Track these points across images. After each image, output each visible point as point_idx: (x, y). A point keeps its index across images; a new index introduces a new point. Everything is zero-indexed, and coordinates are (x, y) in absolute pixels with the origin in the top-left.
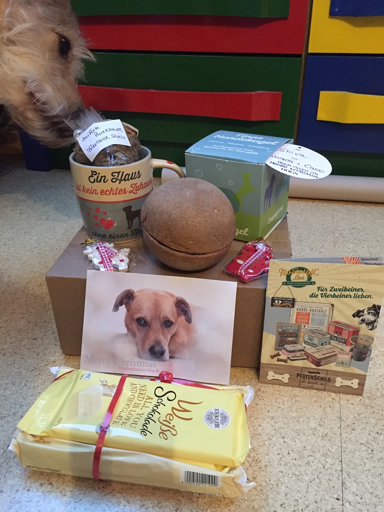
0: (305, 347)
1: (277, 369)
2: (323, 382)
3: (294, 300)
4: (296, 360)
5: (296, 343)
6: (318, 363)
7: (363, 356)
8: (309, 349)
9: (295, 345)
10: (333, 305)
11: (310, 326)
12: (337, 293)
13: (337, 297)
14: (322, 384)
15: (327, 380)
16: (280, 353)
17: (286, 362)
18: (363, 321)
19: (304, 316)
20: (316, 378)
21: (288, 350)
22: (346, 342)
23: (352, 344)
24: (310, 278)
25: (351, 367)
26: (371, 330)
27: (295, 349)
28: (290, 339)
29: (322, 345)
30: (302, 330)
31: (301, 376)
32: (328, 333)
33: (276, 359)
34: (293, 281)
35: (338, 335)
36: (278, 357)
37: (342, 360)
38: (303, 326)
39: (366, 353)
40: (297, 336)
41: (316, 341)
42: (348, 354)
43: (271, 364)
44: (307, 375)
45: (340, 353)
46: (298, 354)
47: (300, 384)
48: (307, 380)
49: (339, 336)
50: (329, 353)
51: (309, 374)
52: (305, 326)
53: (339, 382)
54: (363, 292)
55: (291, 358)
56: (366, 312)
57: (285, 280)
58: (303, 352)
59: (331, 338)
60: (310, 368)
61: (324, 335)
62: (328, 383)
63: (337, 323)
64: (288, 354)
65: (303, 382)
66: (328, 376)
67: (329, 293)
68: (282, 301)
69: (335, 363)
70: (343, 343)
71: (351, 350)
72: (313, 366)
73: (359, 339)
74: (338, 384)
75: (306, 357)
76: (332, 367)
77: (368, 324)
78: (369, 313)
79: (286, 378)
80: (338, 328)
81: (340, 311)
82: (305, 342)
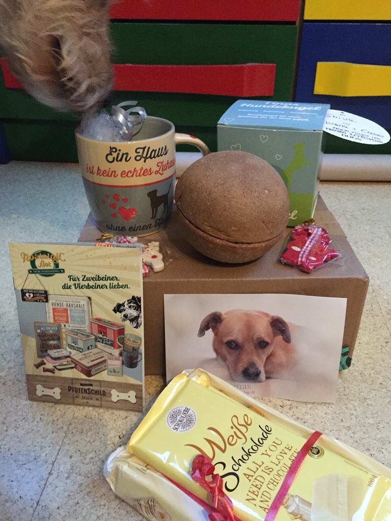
0: (70, 353)
1: (45, 381)
2: (98, 397)
3: (46, 292)
4: (64, 369)
5: (59, 348)
6: (88, 372)
7: (135, 361)
8: (76, 355)
9: (59, 350)
10: (89, 298)
11: (71, 326)
12: (91, 283)
13: (92, 288)
14: (97, 399)
15: (102, 393)
16: (45, 361)
17: (54, 373)
18: (126, 316)
19: (61, 313)
20: (90, 392)
21: (53, 356)
22: (113, 345)
23: (120, 347)
24: (57, 265)
25: (124, 376)
26: (136, 327)
27: (60, 356)
28: (52, 342)
29: (88, 348)
30: (63, 330)
31: (73, 391)
32: (92, 334)
33: (41, 368)
34: (39, 268)
35: (103, 336)
36: (44, 366)
37: (112, 367)
38: (63, 326)
39: (137, 357)
40: (59, 339)
41: (80, 344)
42: (118, 360)
43: (36, 376)
44: (79, 389)
45: (110, 359)
46: (64, 362)
47: (74, 401)
48: (81, 395)
49: (105, 337)
50: (97, 359)
51: (81, 387)
52: (65, 326)
53: (115, 396)
54: (118, 282)
55: (58, 367)
56: (126, 306)
57: (30, 267)
58: (69, 359)
59: (96, 339)
60: (82, 379)
61: (88, 336)
62: (104, 398)
63: (99, 320)
64: (54, 361)
65: (77, 397)
66: (103, 389)
67: (82, 283)
68: (33, 293)
69: (106, 371)
70: (110, 345)
71: (121, 354)
72: (84, 377)
73: (126, 339)
74: (114, 398)
75: (73, 365)
76: (104, 376)
77: (132, 320)
78: (130, 307)
79: (56, 393)
80: (102, 327)
81: (99, 306)
82: (70, 347)
